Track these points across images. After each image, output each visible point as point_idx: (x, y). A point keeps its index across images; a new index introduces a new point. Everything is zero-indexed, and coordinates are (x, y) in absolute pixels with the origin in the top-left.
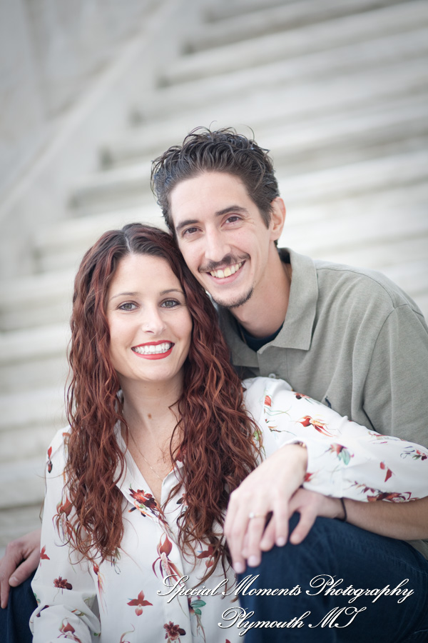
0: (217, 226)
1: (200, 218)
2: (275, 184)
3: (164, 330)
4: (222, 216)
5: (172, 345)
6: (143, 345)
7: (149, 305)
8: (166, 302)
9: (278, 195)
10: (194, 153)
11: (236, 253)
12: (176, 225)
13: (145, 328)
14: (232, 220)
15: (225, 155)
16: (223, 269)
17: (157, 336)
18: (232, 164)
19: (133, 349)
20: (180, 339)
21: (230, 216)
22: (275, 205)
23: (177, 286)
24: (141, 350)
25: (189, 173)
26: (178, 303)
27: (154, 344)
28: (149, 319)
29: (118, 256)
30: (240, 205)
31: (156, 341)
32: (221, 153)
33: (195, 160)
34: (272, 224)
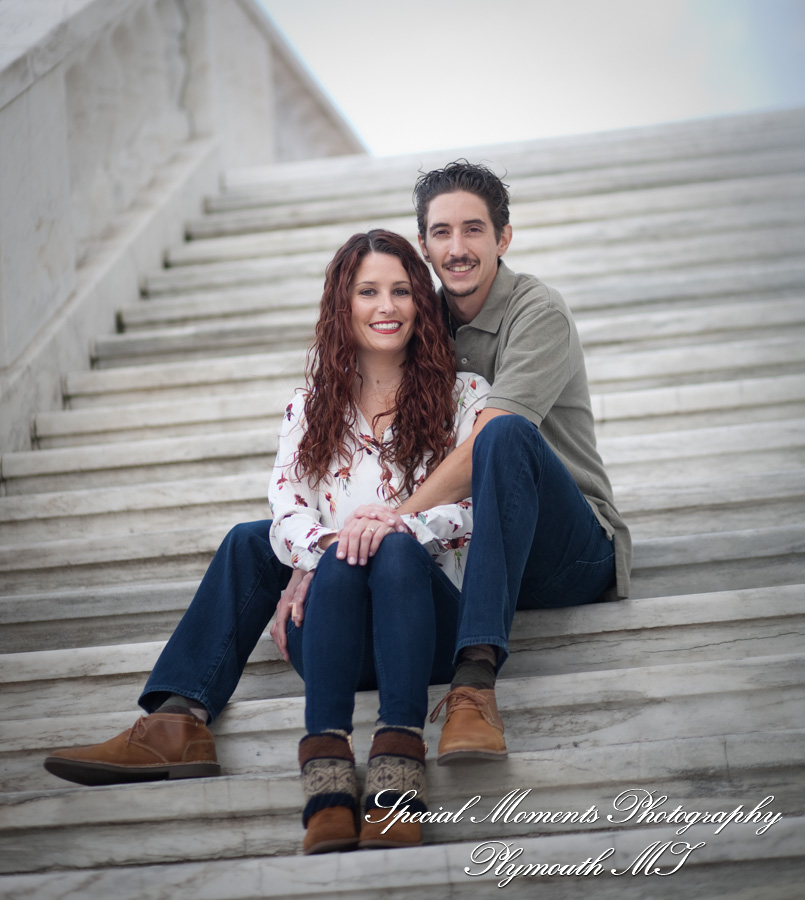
0: (462, 232)
1: (451, 223)
2: (508, 213)
3: (394, 312)
4: (467, 225)
5: (401, 324)
6: (378, 323)
7: (385, 292)
8: (397, 291)
9: (508, 222)
10: (454, 176)
11: (471, 257)
12: (430, 225)
13: (381, 310)
14: (474, 230)
15: (478, 181)
16: (460, 266)
17: (388, 316)
18: (482, 189)
19: (371, 325)
20: (406, 320)
21: (472, 227)
22: (506, 229)
23: (406, 279)
24: (377, 326)
25: (448, 189)
26: (407, 293)
27: (387, 322)
28: (384, 302)
29: (363, 253)
30: (482, 220)
31: (388, 320)
32: (475, 179)
33: (455, 180)
34: (501, 243)
